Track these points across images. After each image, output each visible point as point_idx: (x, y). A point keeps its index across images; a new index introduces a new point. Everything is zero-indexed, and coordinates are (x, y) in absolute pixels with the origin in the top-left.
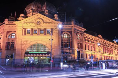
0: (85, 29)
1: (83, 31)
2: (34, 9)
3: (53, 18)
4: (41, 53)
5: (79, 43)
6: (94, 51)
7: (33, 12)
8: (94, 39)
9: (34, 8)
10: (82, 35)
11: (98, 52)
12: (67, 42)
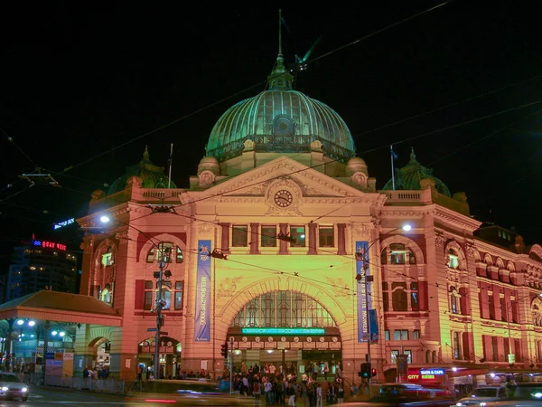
0: (479, 224)
1: (471, 230)
2: (262, 136)
3: (341, 173)
4: (309, 335)
5: (453, 288)
6: (515, 322)
7: (257, 149)
8: (511, 266)
9: (260, 132)
10: (465, 252)
11: (532, 327)
12: (404, 284)
